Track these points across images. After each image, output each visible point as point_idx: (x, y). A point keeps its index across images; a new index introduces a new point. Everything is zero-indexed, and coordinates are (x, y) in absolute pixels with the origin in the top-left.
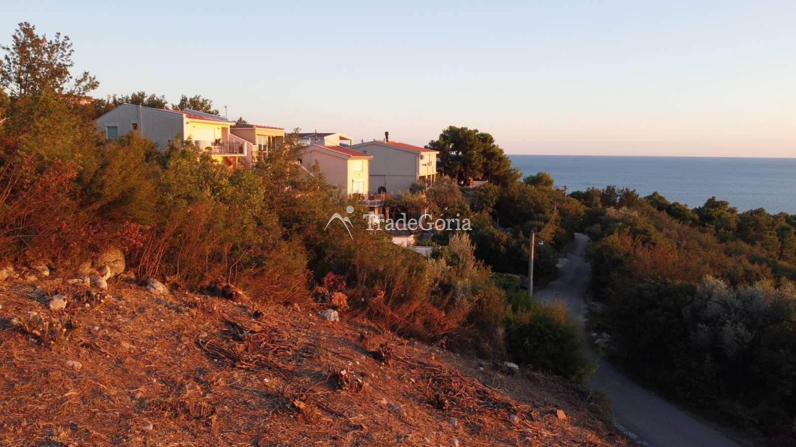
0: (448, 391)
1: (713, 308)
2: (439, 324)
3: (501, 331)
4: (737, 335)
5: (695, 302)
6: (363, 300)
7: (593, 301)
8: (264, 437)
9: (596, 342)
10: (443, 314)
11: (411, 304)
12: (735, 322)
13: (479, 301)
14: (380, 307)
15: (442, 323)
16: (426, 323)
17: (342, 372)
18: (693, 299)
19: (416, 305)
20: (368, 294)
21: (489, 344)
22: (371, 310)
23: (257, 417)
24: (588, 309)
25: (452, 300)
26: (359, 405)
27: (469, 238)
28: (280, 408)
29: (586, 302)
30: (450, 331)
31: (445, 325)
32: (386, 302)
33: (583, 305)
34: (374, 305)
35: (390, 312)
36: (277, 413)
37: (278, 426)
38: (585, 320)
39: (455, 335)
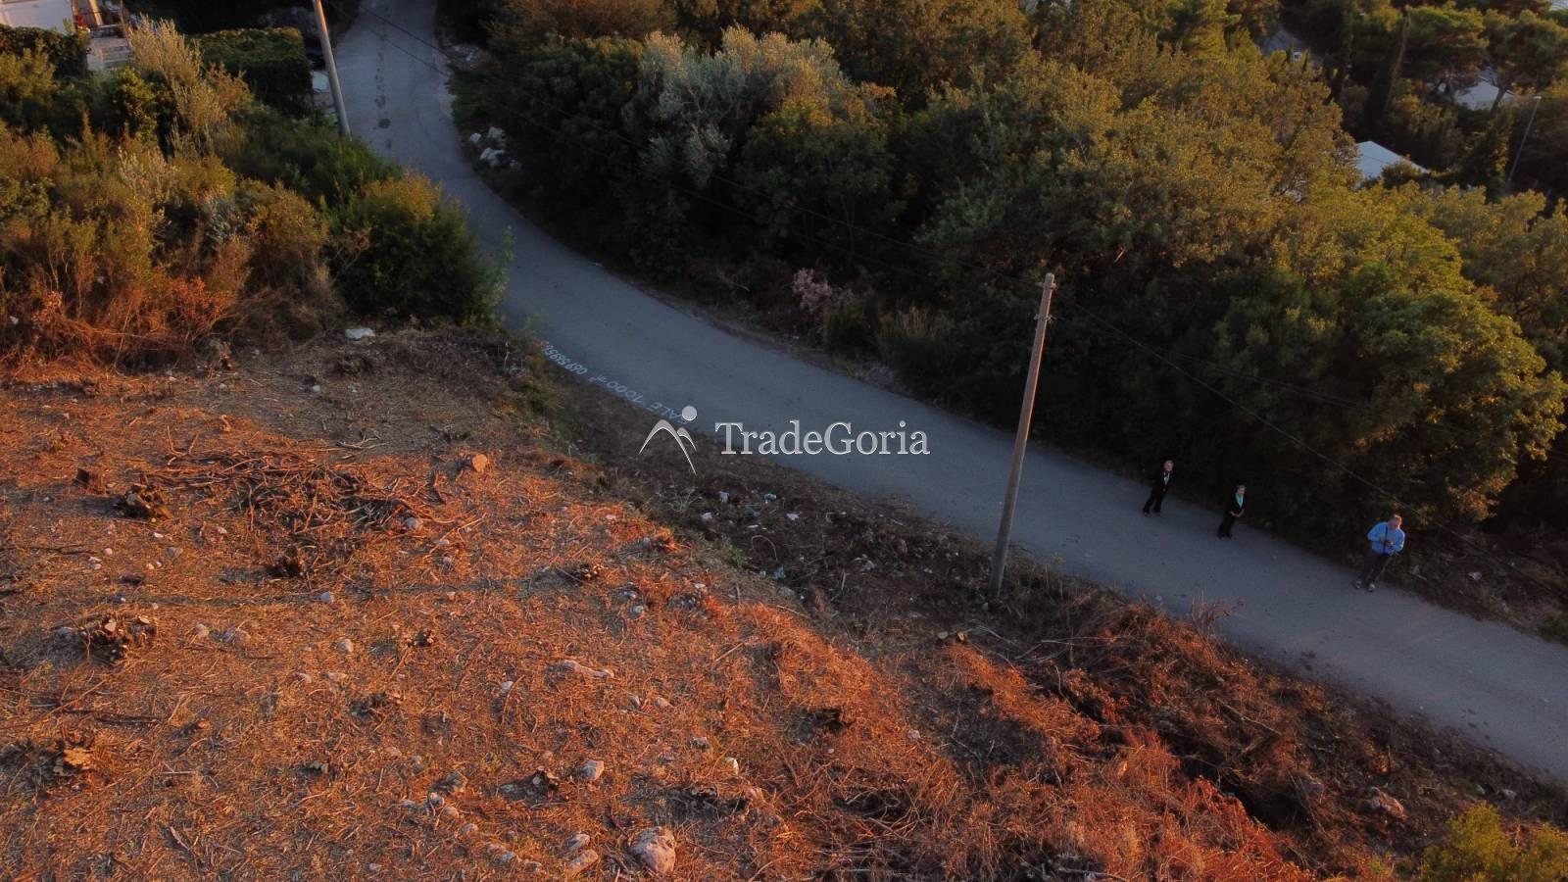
0: (292, 519)
1: (668, 103)
2: (199, 308)
3: (322, 275)
4: (708, 147)
5: (640, 92)
6: (15, 320)
7: (456, 43)
8: (57, 865)
9: (483, 156)
10: (201, 284)
11: (126, 297)
12: (703, 125)
13: (263, 227)
14: (63, 327)
15: (206, 306)
16: (172, 319)
17: (107, 627)
18: (636, 88)
19: (139, 296)
20: (22, 307)
21: (308, 307)
22: (44, 339)
23: (15, 825)
24: (450, 66)
25: (208, 244)
26: (168, 672)
27: (177, 29)
28: (45, 781)
29: (442, 48)
30: (225, 315)
31: (211, 305)
32: (71, 313)
33: (440, 60)
34: (47, 327)
35: (91, 330)
36: (47, 796)
37: (65, 821)
38: (453, 97)
39: (239, 319)
